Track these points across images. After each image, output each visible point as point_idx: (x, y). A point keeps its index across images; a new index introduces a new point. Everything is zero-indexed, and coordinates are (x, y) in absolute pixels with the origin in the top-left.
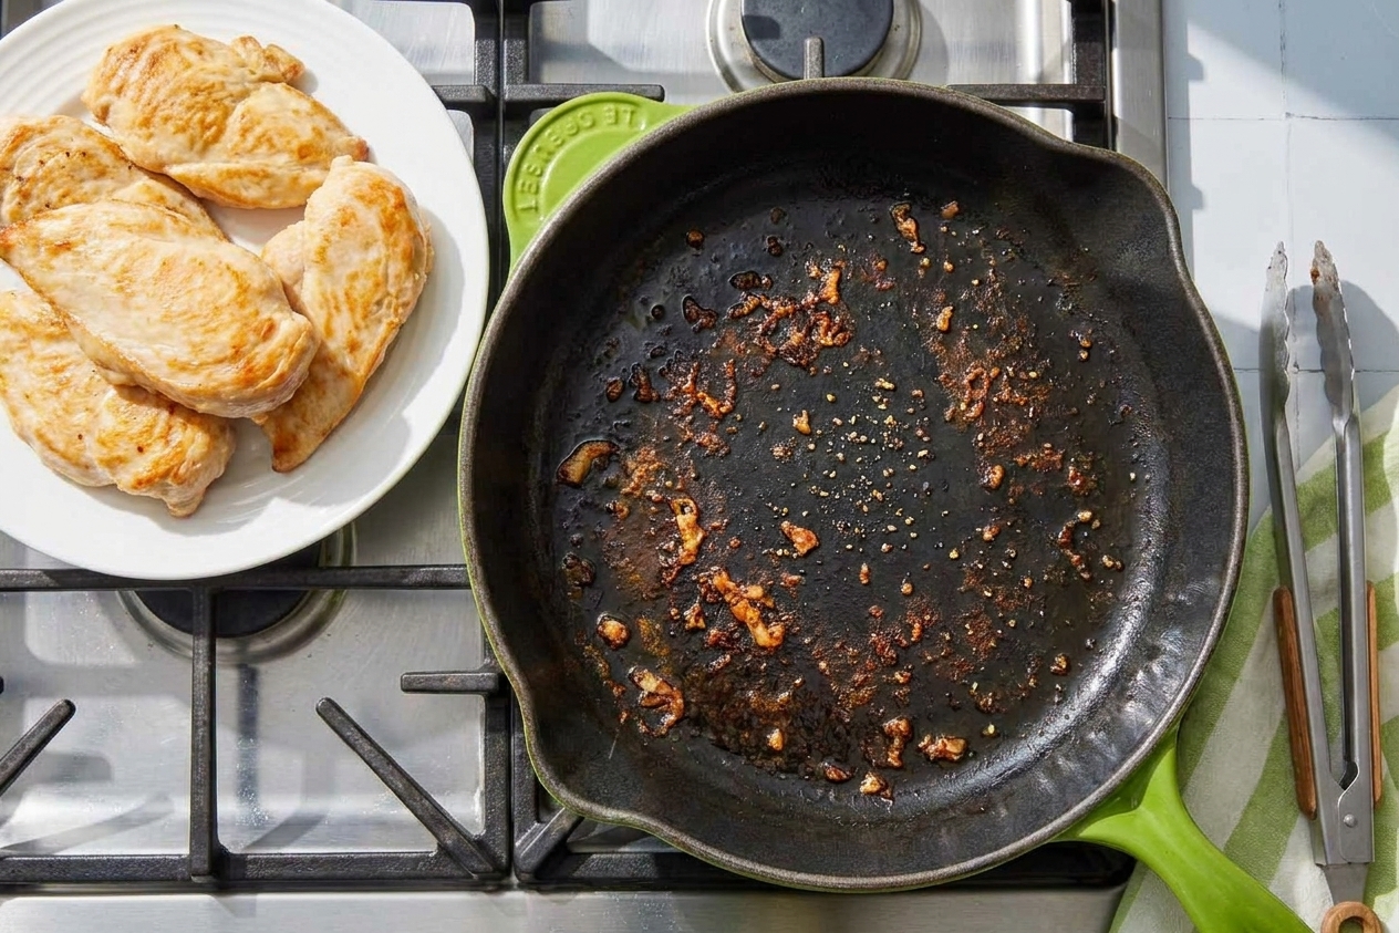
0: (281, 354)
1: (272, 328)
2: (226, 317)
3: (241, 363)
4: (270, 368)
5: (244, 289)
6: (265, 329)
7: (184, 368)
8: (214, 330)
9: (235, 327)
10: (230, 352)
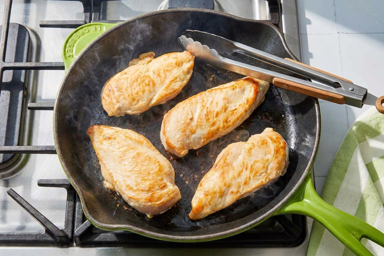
0: (165, 196)
1: (165, 186)
2: (151, 177)
3: (150, 194)
4: (159, 199)
5: (160, 170)
6: (163, 185)
7: (131, 189)
8: (145, 180)
9: (152, 182)
10: (147, 189)
